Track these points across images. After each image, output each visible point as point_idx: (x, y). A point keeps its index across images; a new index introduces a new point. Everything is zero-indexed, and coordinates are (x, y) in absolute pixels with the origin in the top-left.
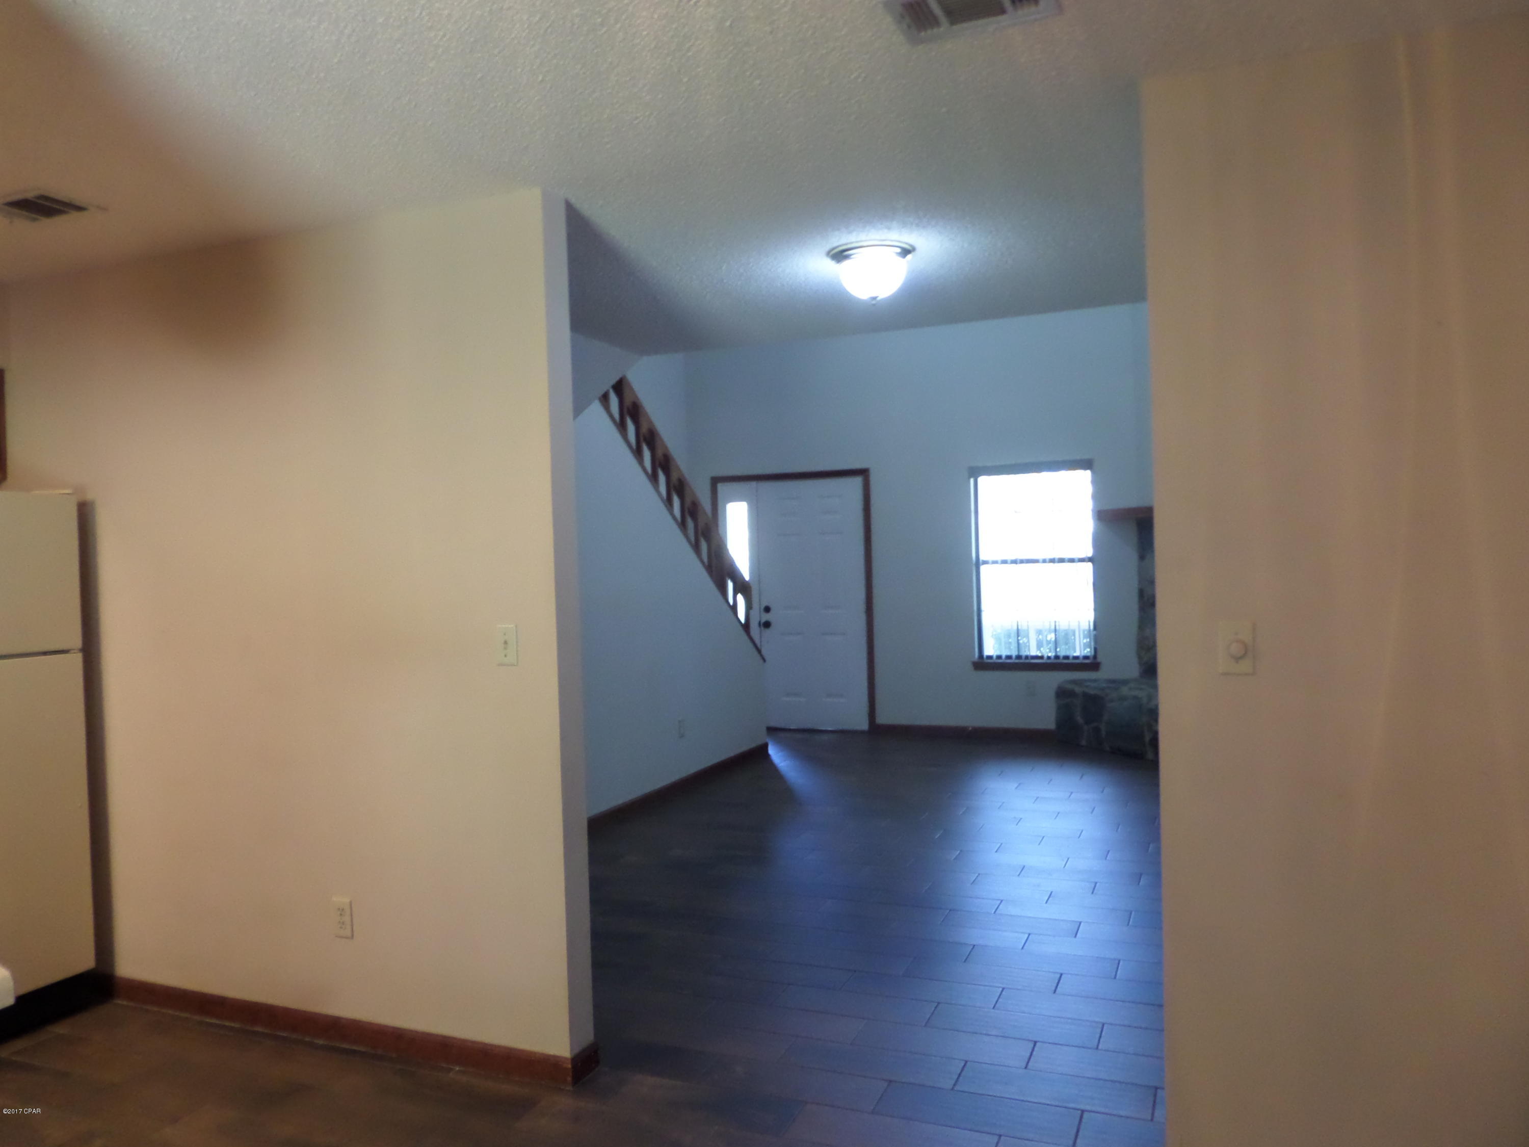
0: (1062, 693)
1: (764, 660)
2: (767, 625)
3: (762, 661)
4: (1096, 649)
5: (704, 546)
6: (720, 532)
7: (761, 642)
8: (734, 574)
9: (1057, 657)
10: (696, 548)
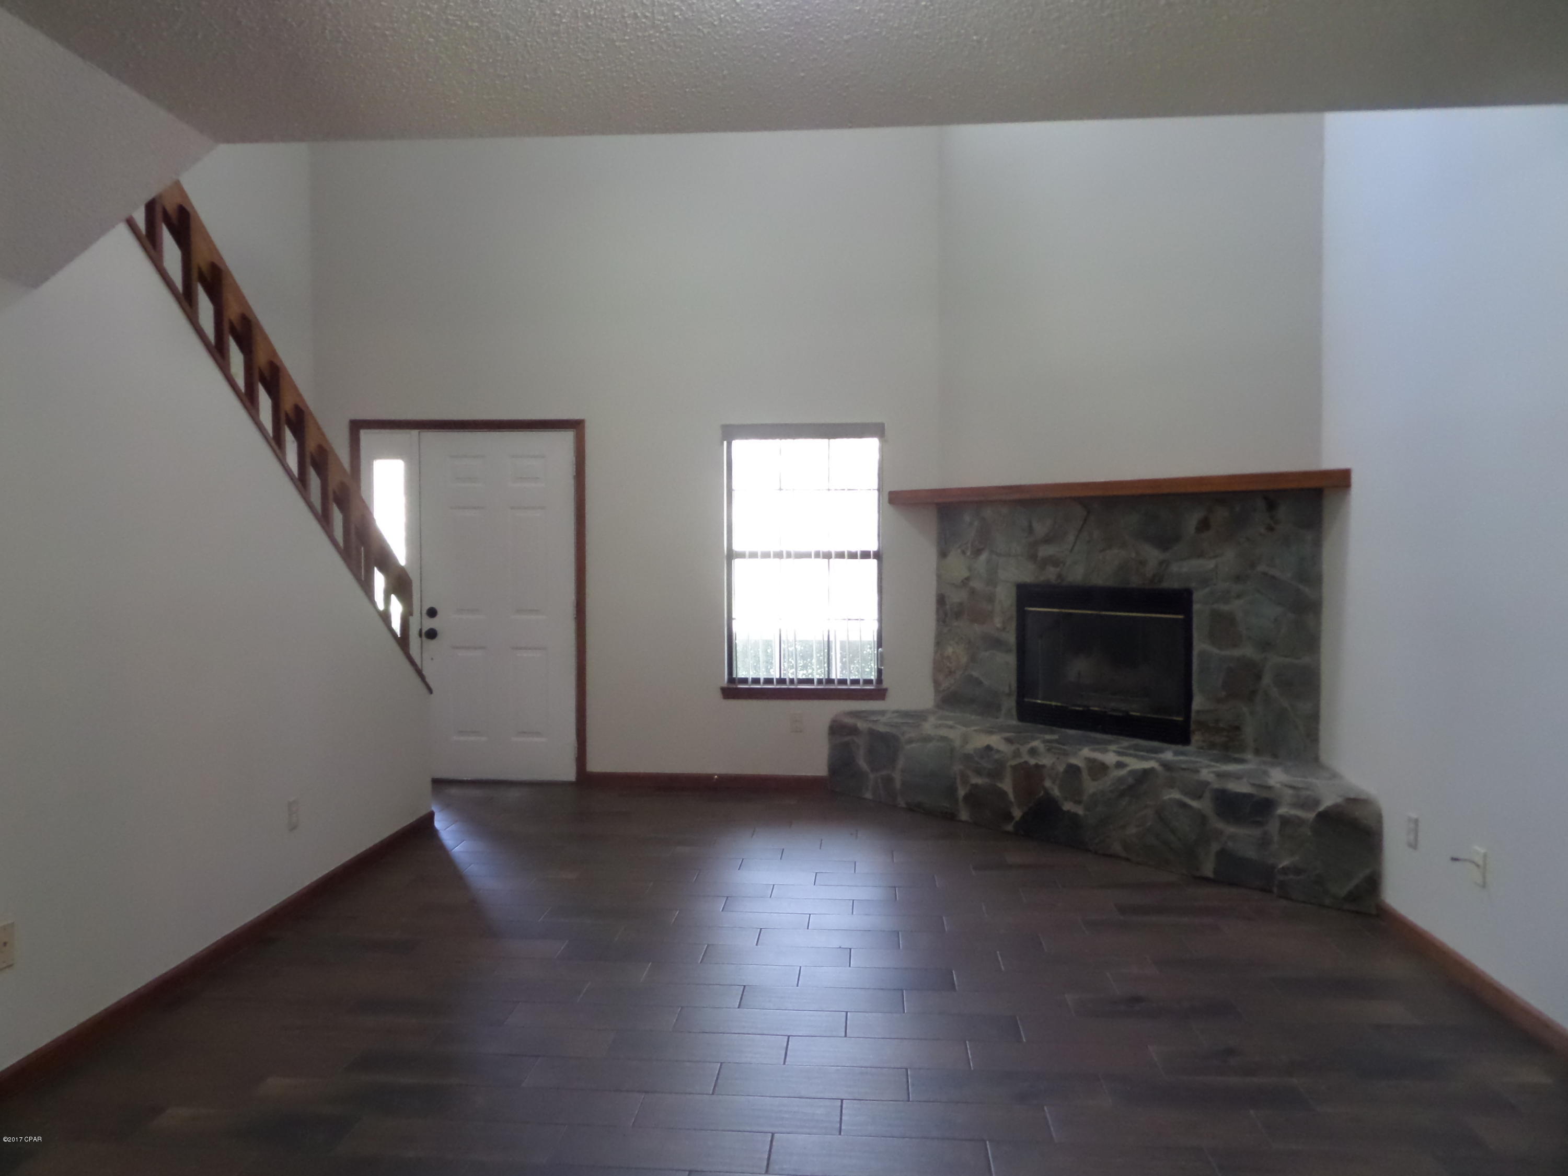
0: (837, 729)
1: (430, 690)
2: (432, 634)
3: (425, 691)
4: (880, 672)
5: (337, 516)
6: (364, 495)
7: (422, 661)
8: (384, 560)
9: (830, 681)
10: (324, 519)
